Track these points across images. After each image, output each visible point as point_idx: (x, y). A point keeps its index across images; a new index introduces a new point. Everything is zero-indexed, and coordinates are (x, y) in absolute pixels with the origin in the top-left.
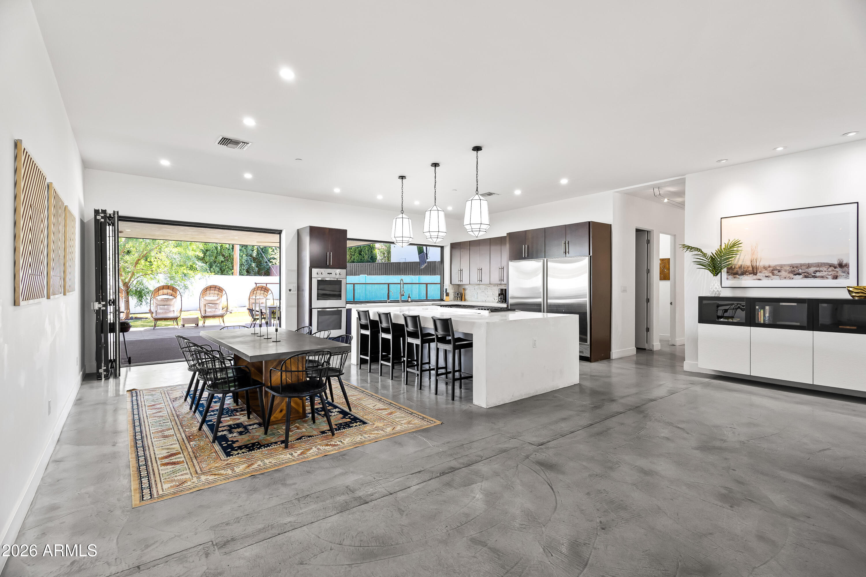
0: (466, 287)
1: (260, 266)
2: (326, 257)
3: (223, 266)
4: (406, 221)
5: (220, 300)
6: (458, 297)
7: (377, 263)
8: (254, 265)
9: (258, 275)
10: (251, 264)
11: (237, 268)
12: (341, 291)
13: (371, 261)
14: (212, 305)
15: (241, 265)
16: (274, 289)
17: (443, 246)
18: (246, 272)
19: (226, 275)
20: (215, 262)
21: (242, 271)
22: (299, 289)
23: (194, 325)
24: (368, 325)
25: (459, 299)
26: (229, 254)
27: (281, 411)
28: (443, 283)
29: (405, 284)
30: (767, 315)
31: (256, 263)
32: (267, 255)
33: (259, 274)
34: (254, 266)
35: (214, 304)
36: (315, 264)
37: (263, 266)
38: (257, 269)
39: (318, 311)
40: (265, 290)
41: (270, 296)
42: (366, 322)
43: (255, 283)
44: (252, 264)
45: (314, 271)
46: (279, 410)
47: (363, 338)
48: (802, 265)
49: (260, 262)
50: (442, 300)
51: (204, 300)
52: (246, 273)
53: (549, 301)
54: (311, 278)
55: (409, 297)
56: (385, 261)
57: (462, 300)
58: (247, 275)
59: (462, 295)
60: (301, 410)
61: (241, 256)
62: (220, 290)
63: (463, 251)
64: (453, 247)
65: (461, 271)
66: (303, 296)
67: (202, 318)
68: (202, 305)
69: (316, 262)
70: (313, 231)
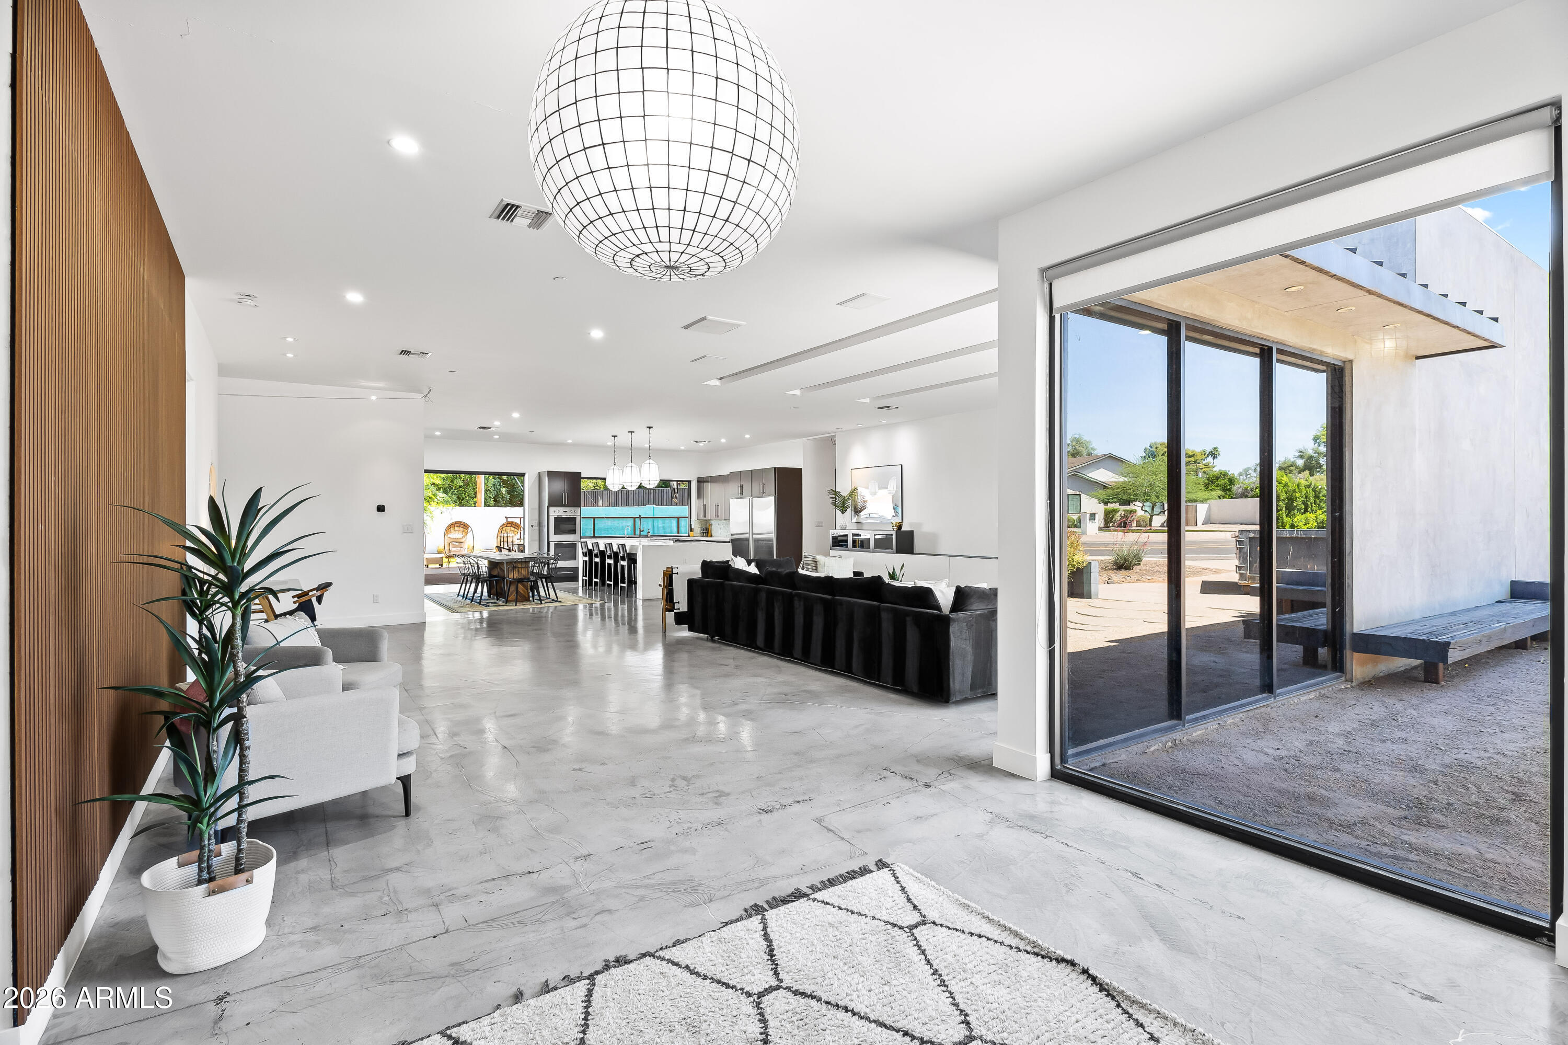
0: (712, 522)
1: (511, 491)
2: (561, 497)
3: (462, 494)
5: (465, 537)
6: (704, 532)
8: (504, 490)
9: (507, 505)
10: (500, 490)
11: (481, 496)
12: (576, 526)
14: (456, 543)
15: (486, 491)
17: (689, 481)
18: (494, 501)
19: (464, 506)
20: (451, 487)
21: (488, 500)
22: (540, 524)
28: (690, 517)
31: (506, 489)
33: (511, 503)
34: (504, 493)
35: (459, 542)
36: (553, 502)
37: (515, 493)
38: (507, 497)
39: (555, 543)
40: (514, 523)
42: (586, 551)
43: (505, 517)
45: (552, 509)
46: (513, 593)
51: (448, 538)
52: (493, 503)
54: (549, 514)
57: (708, 536)
58: (495, 506)
59: (707, 530)
62: (465, 526)
63: (707, 485)
64: (700, 481)
65: (705, 506)
66: (543, 531)
67: (446, 558)
68: (446, 544)
69: (555, 502)
70: (551, 474)
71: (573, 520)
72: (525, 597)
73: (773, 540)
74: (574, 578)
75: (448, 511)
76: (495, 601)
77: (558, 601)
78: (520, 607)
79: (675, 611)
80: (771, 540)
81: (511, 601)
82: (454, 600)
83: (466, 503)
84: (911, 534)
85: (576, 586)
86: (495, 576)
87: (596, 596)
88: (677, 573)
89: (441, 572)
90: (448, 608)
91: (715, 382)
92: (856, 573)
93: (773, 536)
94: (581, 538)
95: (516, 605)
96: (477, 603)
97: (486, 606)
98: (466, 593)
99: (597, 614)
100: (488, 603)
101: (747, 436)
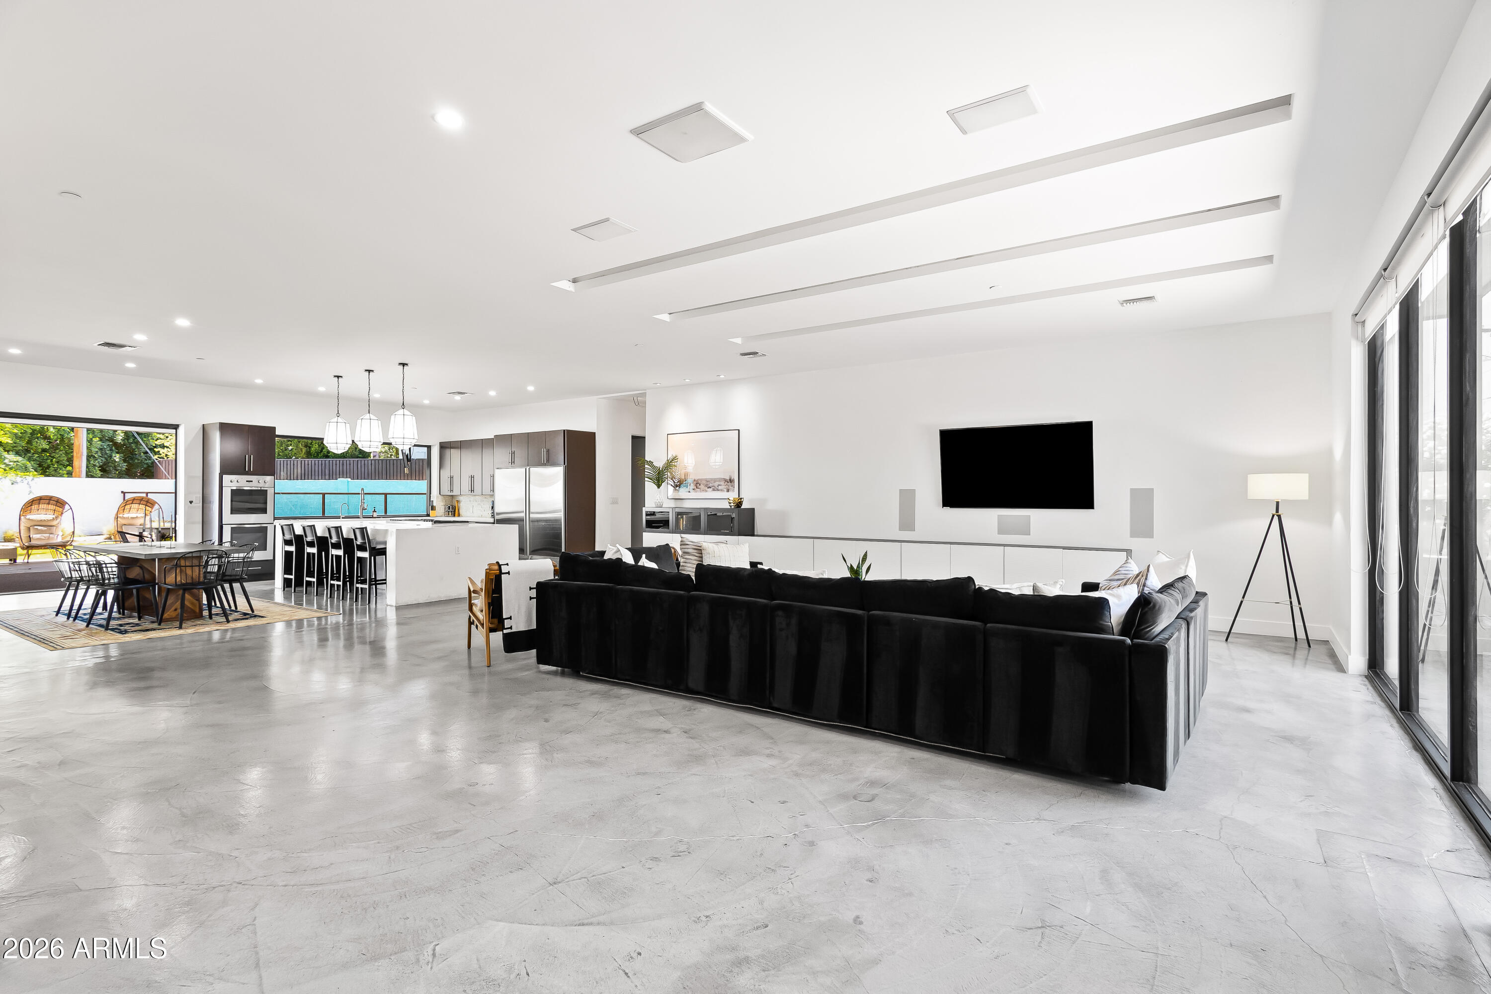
0: (461, 498)
1: (132, 459)
2: (244, 462)
3: (47, 459)
4: (341, 426)
5: (58, 520)
6: (449, 511)
7: (372, 460)
8: (117, 457)
9: (127, 476)
10: (111, 456)
11: (81, 462)
12: (266, 503)
13: (360, 456)
14: (42, 528)
15: (89, 457)
16: (165, 502)
17: (430, 446)
18: (100, 470)
19: (53, 476)
21: (91, 468)
22: (205, 500)
23: (7, 561)
24: (292, 540)
25: (450, 514)
26: (59, 437)
27: (176, 610)
28: (430, 494)
29: (366, 494)
30: (684, 523)
31: (122, 455)
32: (149, 440)
33: (129, 474)
34: (117, 460)
35: (48, 526)
36: (228, 468)
37: (138, 460)
38: (124, 466)
39: (232, 528)
40: (146, 502)
41: (155, 514)
42: (290, 536)
43: (122, 492)
44: (114, 455)
45: (226, 478)
46: (173, 608)
47: (288, 555)
48: (712, 479)
49: (132, 452)
50: (428, 515)
51: (26, 520)
52: (99, 473)
53: (532, 516)
54: (222, 487)
55: (375, 511)
56: (391, 455)
57: (454, 516)
58: (102, 477)
59: (454, 508)
60: (197, 610)
61: (90, 441)
62: (60, 503)
63: (454, 453)
64: (444, 447)
65: (451, 478)
66: (210, 509)
67: (23, 548)
68: (22, 528)
69: (229, 467)
70: (225, 428)
71: (263, 493)
72: (194, 612)
73: (560, 520)
74: (270, 576)
75: (26, 482)
76: (136, 621)
77: (255, 616)
78: (189, 630)
79: (505, 631)
80: (557, 521)
81: (168, 620)
82: (49, 622)
83: (53, 473)
84: (752, 511)
85: (268, 588)
86: (134, 581)
87: (310, 603)
88: (509, 573)
89: (13, 570)
90: (42, 641)
91: (565, 285)
92: (753, 564)
93: (561, 515)
94: (275, 519)
95: (180, 627)
96: (101, 626)
97: (121, 632)
98: (76, 607)
99: (337, 636)
100: (121, 625)
101: (531, 388)
